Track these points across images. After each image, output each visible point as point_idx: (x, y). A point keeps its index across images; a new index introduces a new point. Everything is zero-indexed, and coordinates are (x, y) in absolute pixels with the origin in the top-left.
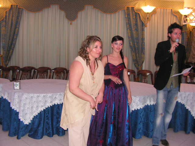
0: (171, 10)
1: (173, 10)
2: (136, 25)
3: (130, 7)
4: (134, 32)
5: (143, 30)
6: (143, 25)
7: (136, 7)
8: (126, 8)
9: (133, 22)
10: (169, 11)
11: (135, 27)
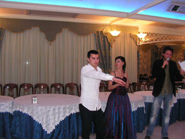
0: (130, 34)
1: (131, 34)
2: (105, 45)
3: (100, 30)
4: (103, 52)
5: (109, 50)
6: (110, 45)
7: (104, 31)
8: (96, 31)
9: (102, 43)
10: (128, 35)
11: (103, 47)
